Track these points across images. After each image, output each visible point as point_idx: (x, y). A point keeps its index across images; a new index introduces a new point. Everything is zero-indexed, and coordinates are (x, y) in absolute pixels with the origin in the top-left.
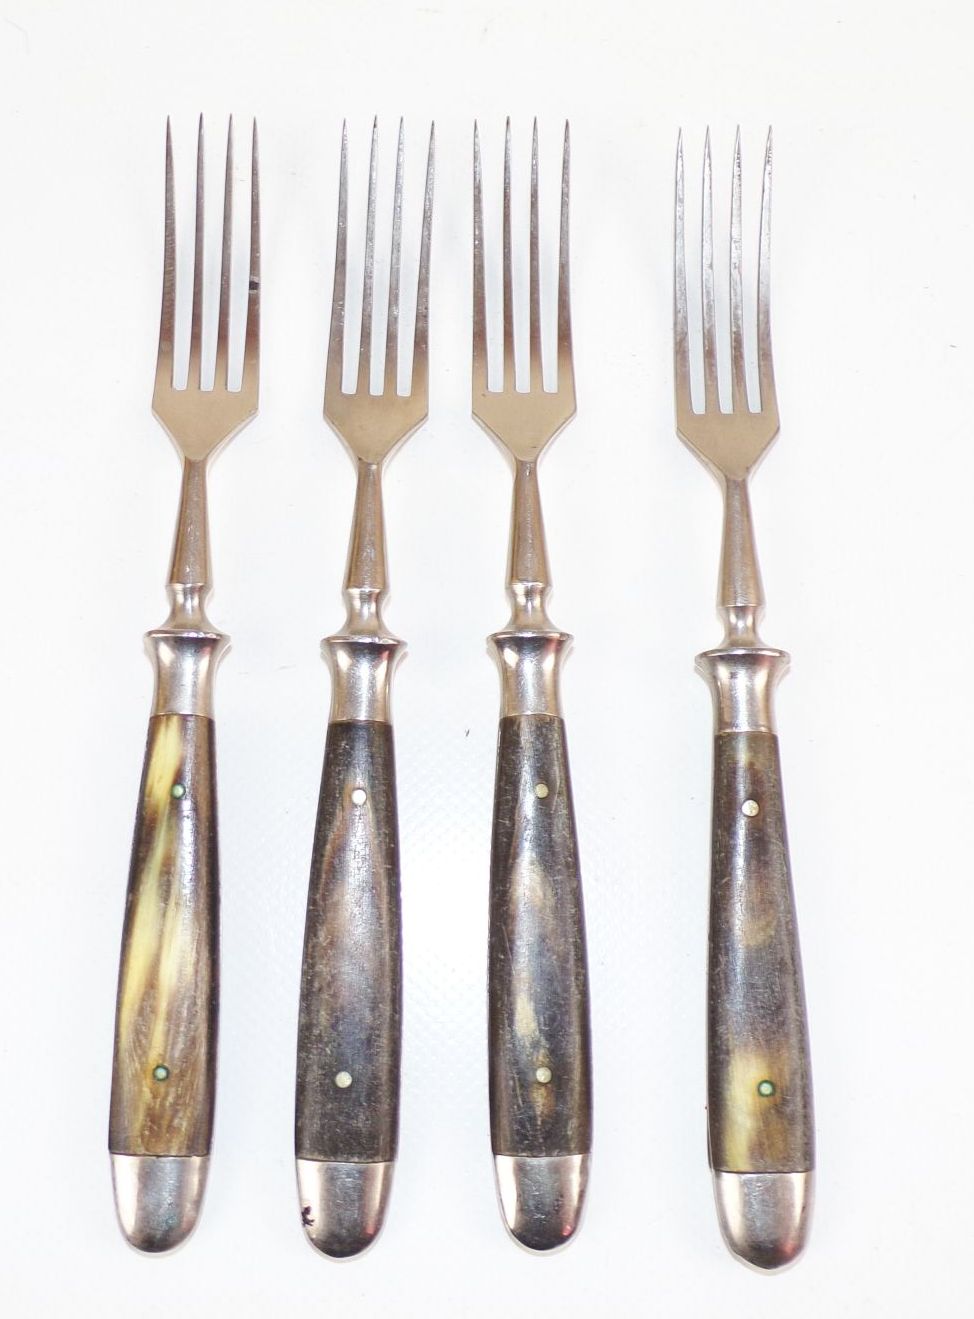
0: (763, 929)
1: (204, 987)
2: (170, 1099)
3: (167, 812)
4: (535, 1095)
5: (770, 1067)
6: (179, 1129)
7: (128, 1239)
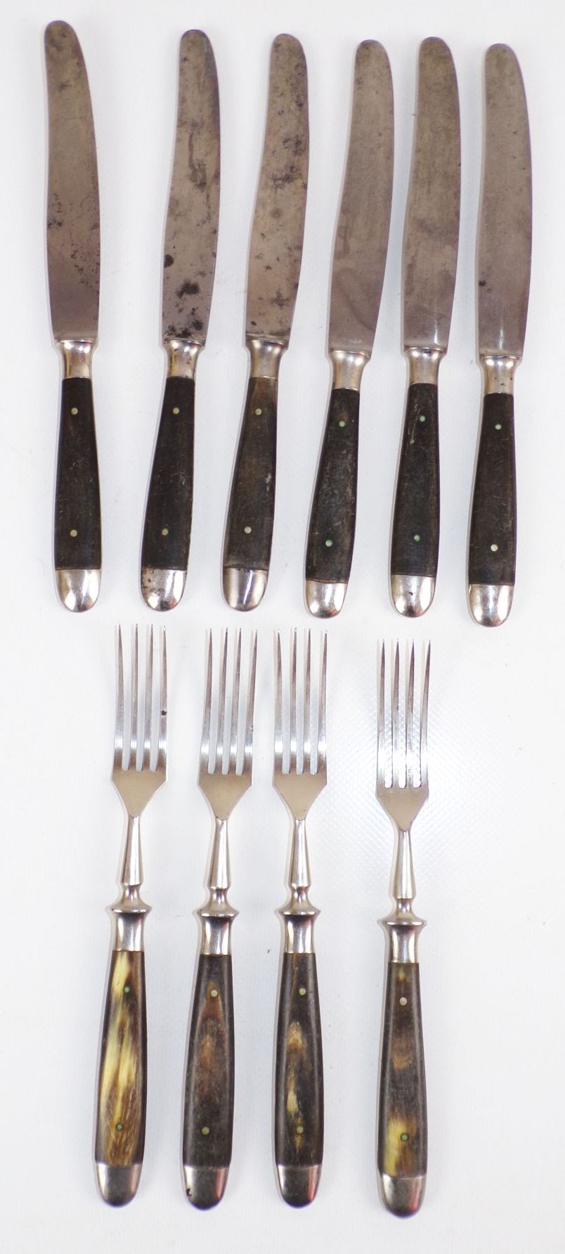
0: (406, 1061)
1: (140, 1085)
2: (124, 1139)
3: (121, 1002)
4: (296, 1138)
5: (408, 1126)
6: (128, 1152)
7: (103, 1197)
